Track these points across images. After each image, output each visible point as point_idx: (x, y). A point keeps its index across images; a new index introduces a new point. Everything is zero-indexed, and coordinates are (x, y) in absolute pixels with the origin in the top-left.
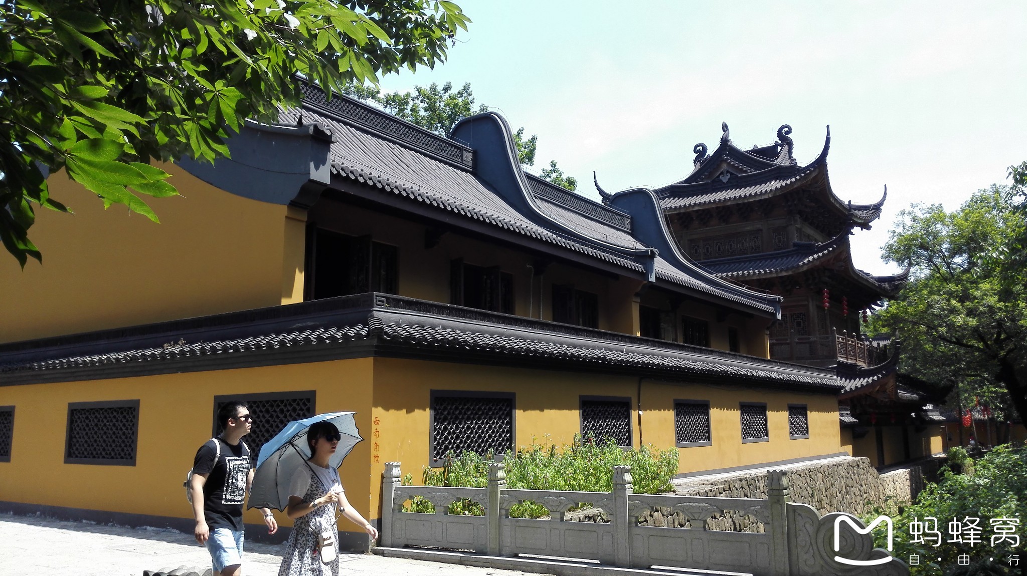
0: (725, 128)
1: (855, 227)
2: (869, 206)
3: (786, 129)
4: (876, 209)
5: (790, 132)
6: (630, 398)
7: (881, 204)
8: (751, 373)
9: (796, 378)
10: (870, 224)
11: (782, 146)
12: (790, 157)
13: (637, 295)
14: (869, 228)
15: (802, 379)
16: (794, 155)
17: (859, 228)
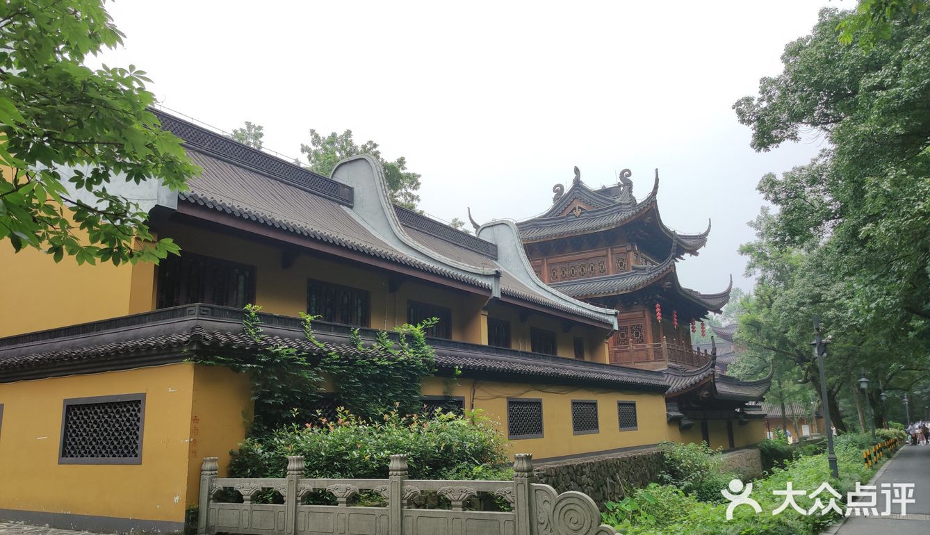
0: (577, 171)
1: (685, 254)
2: (697, 236)
3: (627, 173)
4: (701, 240)
5: (630, 175)
6: (464, 397)
7: (706, 234)
8: (581, 374)
9: (625, 379)
10: (698, 251)
11: (624, 186)
12: (631, 196)
13: (485, 309)
14: (696, 254)
15: (630, 380)
16: (634, 194)
17: (689, 254)
